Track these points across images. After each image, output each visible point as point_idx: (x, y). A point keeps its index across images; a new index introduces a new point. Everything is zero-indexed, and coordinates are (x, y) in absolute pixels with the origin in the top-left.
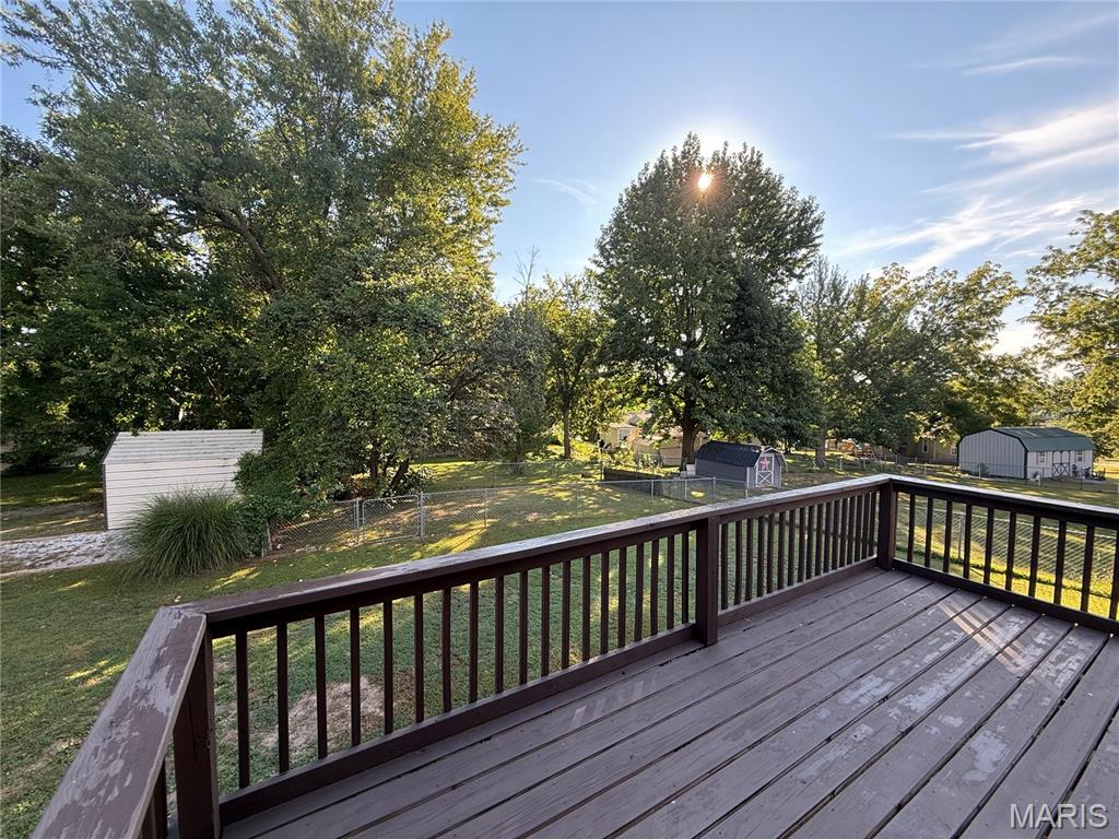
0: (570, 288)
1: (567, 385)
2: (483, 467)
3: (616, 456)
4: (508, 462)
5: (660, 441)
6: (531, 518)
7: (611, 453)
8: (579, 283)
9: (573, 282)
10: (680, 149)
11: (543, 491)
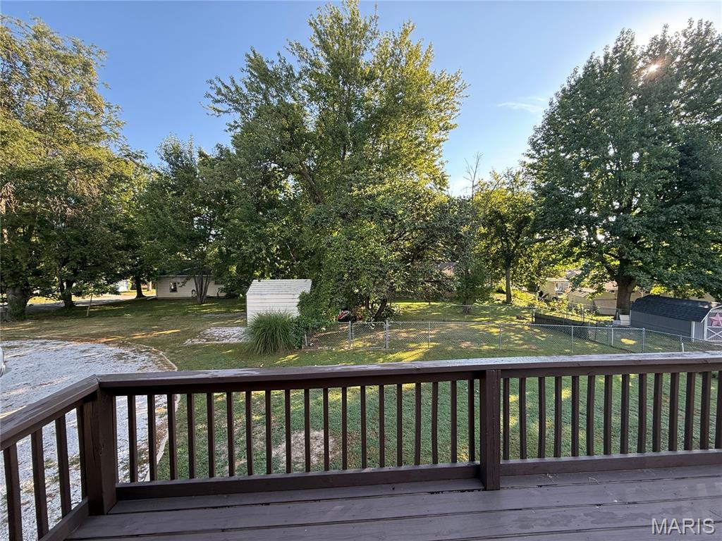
0: (511, 178)
1: (509, 250)
2: (442, 307)
3: (551, 303)
4: (461, 304)
5: (593, 294)
6: (463, 345)
7: (547, 301)
8: (519, 173)
9: (514, 173)
10: (612, 46)
11: (481, 327)
